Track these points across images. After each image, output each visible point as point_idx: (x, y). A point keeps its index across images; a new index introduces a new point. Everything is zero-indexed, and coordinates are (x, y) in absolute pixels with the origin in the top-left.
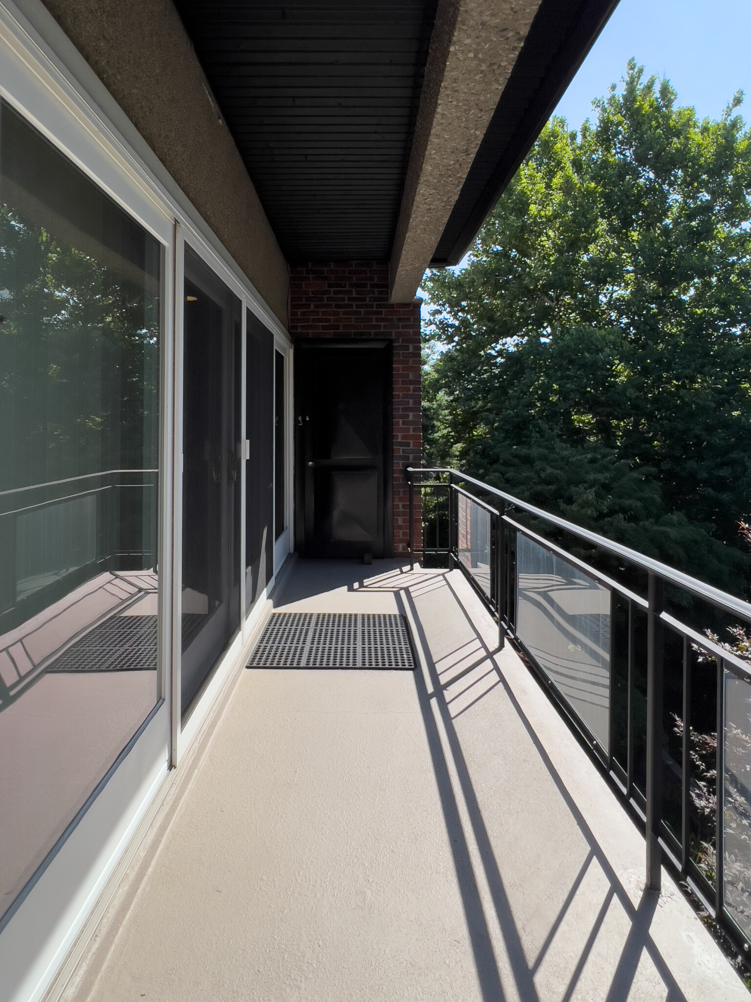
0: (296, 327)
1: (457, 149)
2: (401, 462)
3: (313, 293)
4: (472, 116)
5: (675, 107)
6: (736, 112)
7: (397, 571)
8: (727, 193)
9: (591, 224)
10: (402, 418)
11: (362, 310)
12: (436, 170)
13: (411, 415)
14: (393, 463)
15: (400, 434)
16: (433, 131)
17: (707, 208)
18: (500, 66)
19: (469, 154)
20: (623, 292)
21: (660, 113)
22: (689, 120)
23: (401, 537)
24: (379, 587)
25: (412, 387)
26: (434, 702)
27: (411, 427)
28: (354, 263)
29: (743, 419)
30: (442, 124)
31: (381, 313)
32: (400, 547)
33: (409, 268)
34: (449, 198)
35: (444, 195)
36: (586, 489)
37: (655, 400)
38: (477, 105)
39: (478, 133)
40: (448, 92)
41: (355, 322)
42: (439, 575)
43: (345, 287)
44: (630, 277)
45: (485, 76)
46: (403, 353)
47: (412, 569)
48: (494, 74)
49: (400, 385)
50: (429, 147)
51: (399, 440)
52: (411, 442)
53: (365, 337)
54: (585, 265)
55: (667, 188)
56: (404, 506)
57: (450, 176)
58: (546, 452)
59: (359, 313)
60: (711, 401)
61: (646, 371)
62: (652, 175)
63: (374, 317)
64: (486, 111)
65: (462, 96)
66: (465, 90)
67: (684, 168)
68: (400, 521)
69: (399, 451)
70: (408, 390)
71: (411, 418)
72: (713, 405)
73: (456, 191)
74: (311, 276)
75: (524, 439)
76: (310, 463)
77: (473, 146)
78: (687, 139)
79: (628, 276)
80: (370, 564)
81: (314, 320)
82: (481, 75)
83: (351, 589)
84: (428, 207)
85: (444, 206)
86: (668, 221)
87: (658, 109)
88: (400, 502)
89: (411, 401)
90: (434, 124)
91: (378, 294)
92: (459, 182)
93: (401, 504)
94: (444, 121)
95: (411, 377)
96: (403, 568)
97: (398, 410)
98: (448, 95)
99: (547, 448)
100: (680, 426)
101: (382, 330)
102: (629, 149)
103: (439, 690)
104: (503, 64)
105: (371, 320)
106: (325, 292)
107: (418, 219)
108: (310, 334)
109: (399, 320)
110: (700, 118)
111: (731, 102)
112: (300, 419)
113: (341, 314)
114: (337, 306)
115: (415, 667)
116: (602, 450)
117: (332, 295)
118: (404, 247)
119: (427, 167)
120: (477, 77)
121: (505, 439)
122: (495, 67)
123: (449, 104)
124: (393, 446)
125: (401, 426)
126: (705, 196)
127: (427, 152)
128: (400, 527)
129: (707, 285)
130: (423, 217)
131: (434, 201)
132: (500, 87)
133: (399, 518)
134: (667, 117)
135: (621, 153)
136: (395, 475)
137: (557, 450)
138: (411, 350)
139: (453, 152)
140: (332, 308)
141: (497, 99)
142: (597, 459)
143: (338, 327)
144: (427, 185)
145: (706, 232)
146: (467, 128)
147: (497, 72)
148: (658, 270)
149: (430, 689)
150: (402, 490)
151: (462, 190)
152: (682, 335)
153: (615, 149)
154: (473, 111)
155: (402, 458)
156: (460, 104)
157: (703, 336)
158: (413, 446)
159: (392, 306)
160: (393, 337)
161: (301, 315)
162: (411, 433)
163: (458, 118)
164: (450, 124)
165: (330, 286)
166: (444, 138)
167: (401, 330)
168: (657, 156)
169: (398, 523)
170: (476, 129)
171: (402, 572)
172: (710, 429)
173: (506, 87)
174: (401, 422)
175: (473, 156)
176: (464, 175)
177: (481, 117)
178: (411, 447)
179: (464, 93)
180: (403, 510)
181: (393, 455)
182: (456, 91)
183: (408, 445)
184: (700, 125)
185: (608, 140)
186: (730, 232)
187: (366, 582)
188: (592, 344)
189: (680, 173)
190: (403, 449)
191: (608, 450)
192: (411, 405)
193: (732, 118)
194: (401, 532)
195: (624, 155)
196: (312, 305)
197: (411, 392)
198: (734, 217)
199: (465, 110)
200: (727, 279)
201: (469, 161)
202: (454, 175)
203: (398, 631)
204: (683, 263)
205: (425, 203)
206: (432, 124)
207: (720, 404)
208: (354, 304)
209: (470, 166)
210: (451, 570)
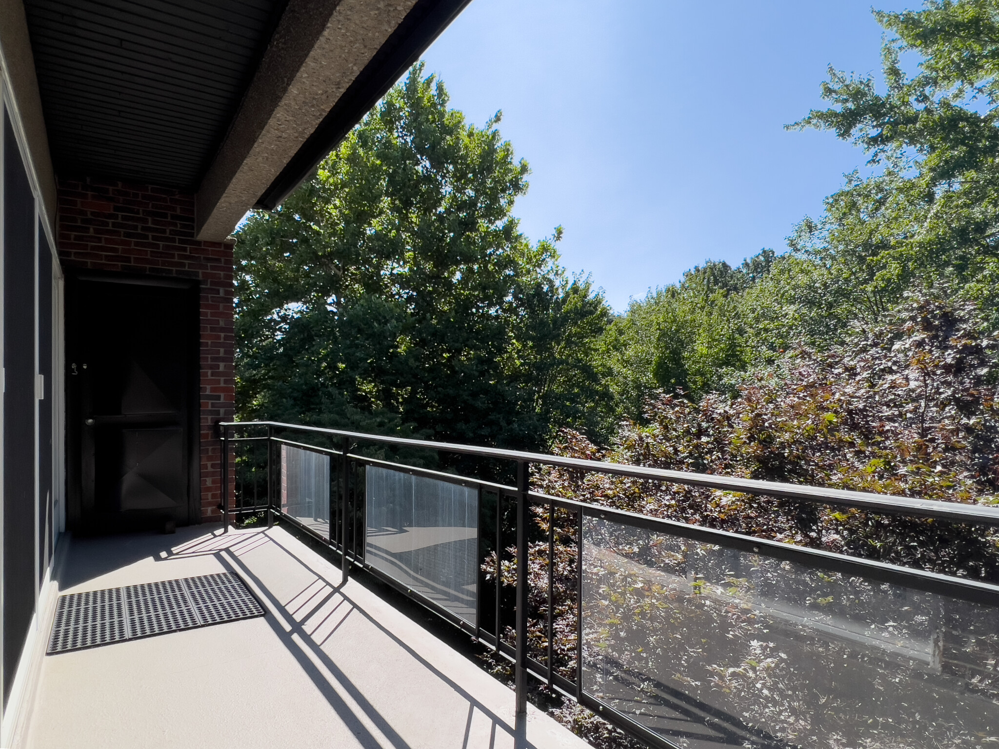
0: (68, 254)
1: (330, 79)
2: (210, 417)
3: (92, 213)
4: (355, 50)
5: (448, 107)
6: (495, 126)
7: (209, 536)
8: (486, 194)
9: (375, 199)
10: (211, 368)
11: (161, 243)
12: (301, 96)
13: (222, 365)
14: (200, 419)
15: (208, 387)
16: (312, 53)
17: (471, 204)
18: (396, 9)
19: (339, 88)
20: (401, 270)
21: (436, 109)
22: (460, 122)
23: (210, 500)
24: (193, 552)
25: (222, 335)
26: (296, 637)
27: (222, 379)
28: (150, 187)
29: (499, 387)
30: (324, 48)
31: (185, 249)
32: (209, 511)
33: (233, 200)
34: (305, 129)
35: (301, 125)
36: (376, 451)
37: (431, 370)
38: (363, 39)
39: (355, 68)
40: (341, 18)
41: (151, 256)
42: (259, 533)
43: (139, 214)
44: (409, 255)
45: (380, 14)
46: (211, 297)
47: (226, 531)
48: (389, 15)
49: (209, 332)
50: (302, 69)
51: (208, 393)
52: (222, 395)
53: (164, 274)
54: (370, 238)
55: (440, 179)
56: (213, 466)
57: (313, 106)
58: (337, 417)
59: (158, 246)
60: (476, 370)
61: (423, 343)
62: (428, 164)
63: (176, 253)
64: (369, 49)
65: (352, 27)
66: (357, 22)
67: (454, 163)
68: (209, 482)
69: (207, 405)
70: (219, 337)
71: (222, 369)
72: (477, 374)
73: (314, 123)
74: (89, 193)
75: (312, 406)
76: (90, 421)
77: (346, 80)
78: (458, 138)
79: (407, 254)
80: (173, 532)
81: (93, 248)
82: (377, 12)
83: (158, 558)
84: (279, 134)
85: (297, 137)
86: (441, 209)
87: (434, 105)
88: (208, 461)
89: (222, 350)
90: (316, 46)
91: (181, 228)
92: (321, 115)
93: (209, 464)
94: (327, 46)
95: (222, 324)
96: (215, 532)
97: (206, 360)
98: (339, 21)
99: (338, 414)
100: (451, 392)
101: (186, 269)
102: (410, 136)
103: (298, 627)
104: (399, 8)
105: (173, 256)
106: (110, 216)
107: (264, 145)
108: (89, 264)
109: (208, 260)
110: (467, 123)
111: (493, 116)
112: (74, 366)
113: (133, 244)
114: (128, 235)
115: (266, 613)
116: (389, 415)
117: (120, 220)
118: (237, 175)
119: (293, 90)
120: (372, 13)
121: (294, 406)
122: (392, 9)
123: (338, 30)
124: (200, 399)
125: (210, 377)
126: (470, 192)
127: (299, 74)
128: (208, 489)
129: (470, 270)
130: (271, 144)
131: (288, 129)
132: (390, 30)
133: (207, 479)
134: (442, 115)
135: (402, 137)
136: (202, 432)
137: (349, 416)
138: (222, 294)
139: (324, 81)
140: (120, 236)
141: (383, 40)
142: (384, 422)
143: (128, 260)
144: (286, 109)
145: (470, 224)
146: (347, 61)
147: (392, 14)
148: (434, 252)
149: (288, 628)
150: (210, 448)
151: (320, 124)
152: (453, 313)
153: (397, 132)
154: (357, 45)
155: (211, 412)
156: (348, 34)
157: (468, 314)
158: (224, 399)
159: (199, 243)
160: (201, 278)
161: (75, 240)
162: (222, 385)
163: (341, 47)
164: (332, 51)
165: (116, 209)
166: (321, 63)
167: (209, 271)
168: (433, 147)
169: (206, 484)
170: (355, 65)
171: (215, 536)
172: (474, 395)
173: (395, 31)
174: (209, 374)
175: (343, 90)
176: (327, 108)
177: (363, 53)
178: (222, 400)
179: (356, 24)
180: (213, 470)
181: (200, 410)
182: (348, 19)
183: (219, 398)
184: (467, 129)
185: (391, 122)
186: (488, 227)
187: (175, 550)
188: (380, 315)
189: (451, 167)
190: (212, 403)
191: (393, 415)
192: (222, 354)
193: (493, 129)
194: (210, 494)
195: (405, 140)
196: (91, 230)
197: (222, 340)
198: (492, 215)
199: (351, 42)
200: (486, 267)
201: (338, 95)
202: (317, 106)
203: (233, 586)
204: (454, 249)
205: (277, 129)
206: (313, 46)
207: (482, 373)
208: (150, 235)
209: (336, 101)
210: (270, 527)
